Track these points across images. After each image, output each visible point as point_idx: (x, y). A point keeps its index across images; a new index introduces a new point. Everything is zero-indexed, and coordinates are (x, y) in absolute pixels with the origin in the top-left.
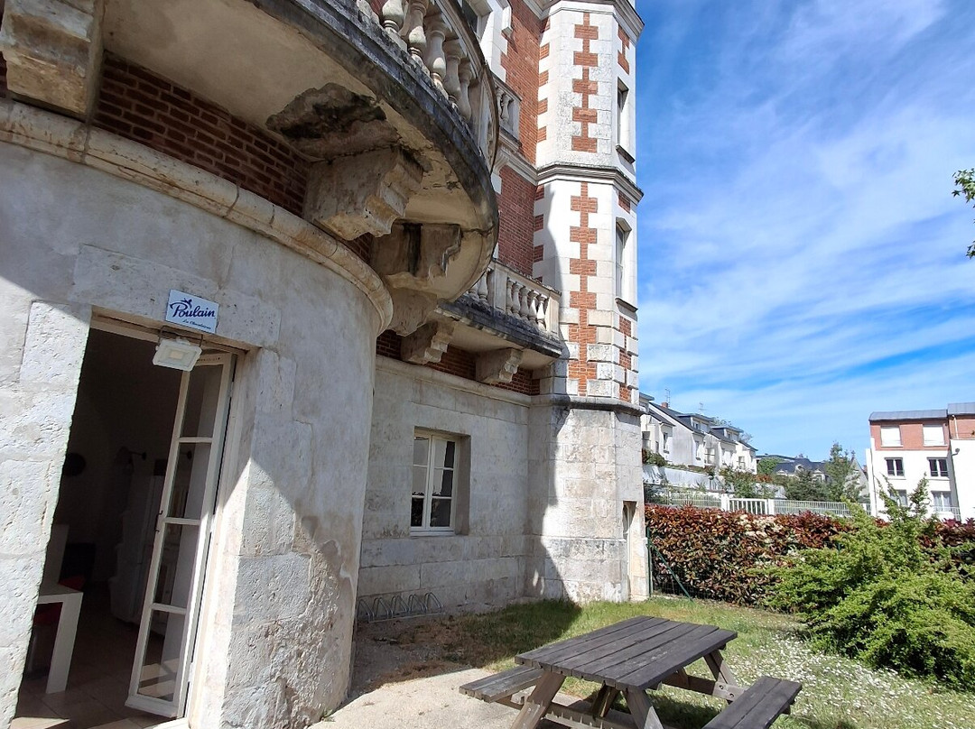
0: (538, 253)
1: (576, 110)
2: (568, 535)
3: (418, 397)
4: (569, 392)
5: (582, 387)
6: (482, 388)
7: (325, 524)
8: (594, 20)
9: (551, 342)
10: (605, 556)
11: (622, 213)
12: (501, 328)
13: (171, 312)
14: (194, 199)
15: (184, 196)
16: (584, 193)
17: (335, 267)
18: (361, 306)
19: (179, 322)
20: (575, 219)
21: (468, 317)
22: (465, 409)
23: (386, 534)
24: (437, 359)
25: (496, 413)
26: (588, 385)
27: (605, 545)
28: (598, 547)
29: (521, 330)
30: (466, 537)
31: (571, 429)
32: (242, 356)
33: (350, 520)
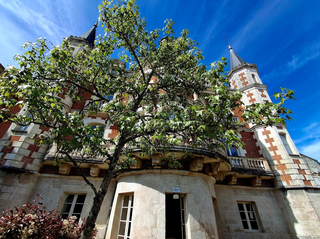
0: (259, 148)
2: (305, 234)
3: (235, 193)
4: (284, 185)
5: (288, 183)
6: (253, 188)
7: (206, 225)
8: (251, 92)
9: (268, 173)
11: (280, 131)
12: (249, 173)
13: (174, 190)
14: (174, 174)
15: (173, 174)
16: (265, 130)
17: (197, 176)
18: (204, 181)
19: (175, 192)
20: (265, 137)
21: (238, 172)
22: (250, 194)
23: (237, 231)
24: (236, 183)
25: (262, 194)
26: (290, 182)
29: (256, 172)
30: (264, 233)
31: (290, 197)
32: (185, 195)
33: (211, 224)
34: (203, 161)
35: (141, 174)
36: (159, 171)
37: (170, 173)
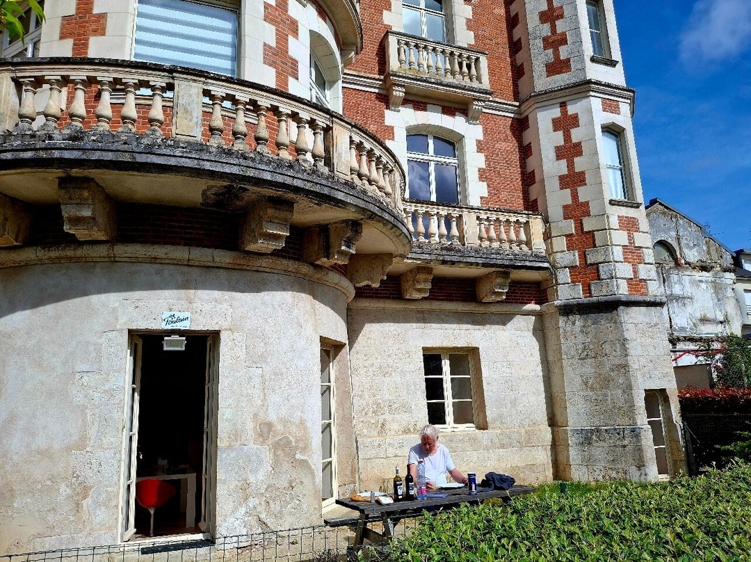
0: (531, 178)
1: (545, 40)
2: (588, 424)
3: (422, 324)
5: (587, 290)
7: (279, 427)
10: (626, 442)
11: (611, 118)
13: (164, 322)
14: (168, 261)
15: (163, 261)
16: (564, 112)
19: (170, 326)
20: (558, 139)
22: (470, 327)
23: (407, 431)
24: (427, 295)
26: (593, 287)
27: (626, 432)
28: (619, 434)
30: (485, 431)
33: (302, 423)
34: (288, 215)
35: (27, 265)
36: (102, 251)
37: (154, 260)
